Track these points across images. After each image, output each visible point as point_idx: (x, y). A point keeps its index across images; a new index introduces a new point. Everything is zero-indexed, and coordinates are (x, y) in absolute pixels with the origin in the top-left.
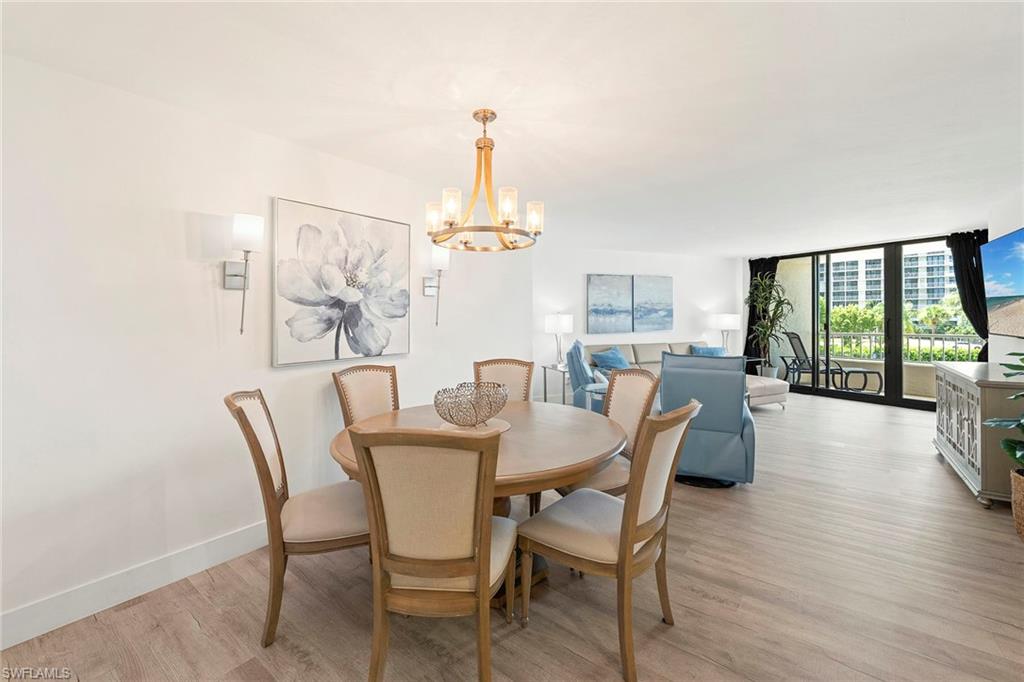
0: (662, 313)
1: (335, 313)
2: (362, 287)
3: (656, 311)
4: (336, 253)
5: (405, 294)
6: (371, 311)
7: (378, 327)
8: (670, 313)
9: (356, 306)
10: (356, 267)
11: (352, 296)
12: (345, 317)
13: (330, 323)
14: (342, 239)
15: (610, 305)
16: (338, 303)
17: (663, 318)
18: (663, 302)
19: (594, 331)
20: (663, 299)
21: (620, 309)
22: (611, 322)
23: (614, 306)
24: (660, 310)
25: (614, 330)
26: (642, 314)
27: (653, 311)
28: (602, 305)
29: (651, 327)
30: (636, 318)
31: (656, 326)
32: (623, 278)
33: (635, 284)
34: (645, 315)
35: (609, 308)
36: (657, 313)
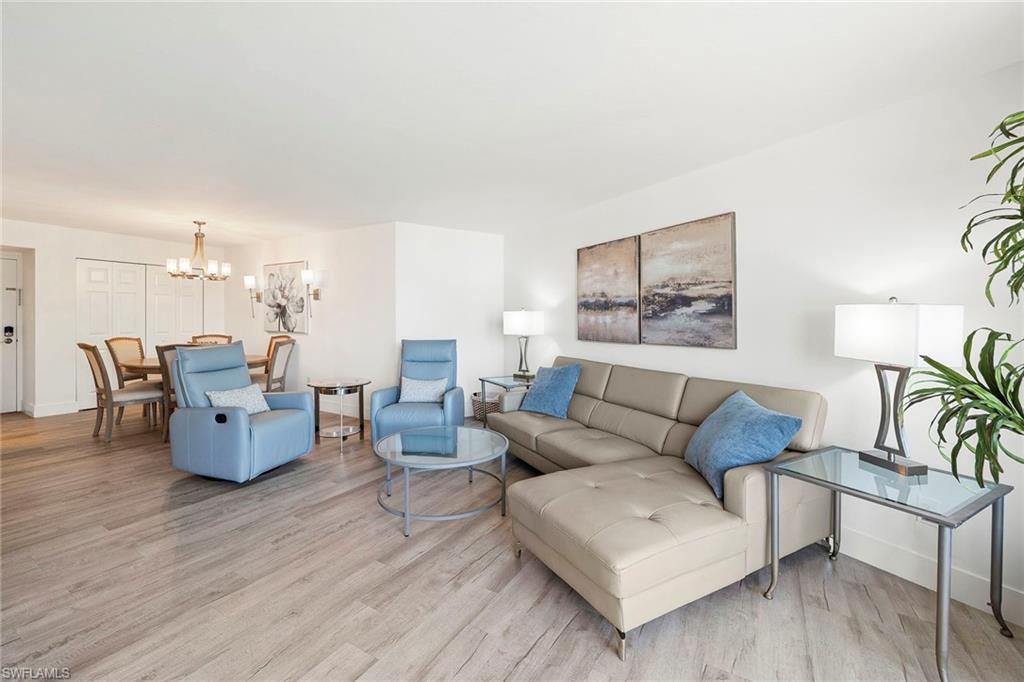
0: (703, 306)
1: (278, 310)
2: (287, 298)
4: (278, 284)
5: (302, 299)
6: (290, 310)
7: (294, 318)
8: (724, 306)
9: (285, 307)
10: (284, 288)
11: (283, 302)
12: (282, 312)
13: (277, 314)
14: (280, 278)
15: (603, 295)
16: (279, 306)
17: (704, 317)
18: (705, 279)
19: (583, 336)
20: (705, 273)
21: (619, 300)
22: (605, 323)
23: (609, 296)
24: (695, 299)
25: (609, 337)
26: (657, 308)
27: (679, 301)
28: (594, 295)
29: (677, 336)
30: (647, 317)
31: (687, 336)
32: (623, 243)
33: (643, 249)
34: (663, 311)
35: (603, 299)
36: (689, 305)
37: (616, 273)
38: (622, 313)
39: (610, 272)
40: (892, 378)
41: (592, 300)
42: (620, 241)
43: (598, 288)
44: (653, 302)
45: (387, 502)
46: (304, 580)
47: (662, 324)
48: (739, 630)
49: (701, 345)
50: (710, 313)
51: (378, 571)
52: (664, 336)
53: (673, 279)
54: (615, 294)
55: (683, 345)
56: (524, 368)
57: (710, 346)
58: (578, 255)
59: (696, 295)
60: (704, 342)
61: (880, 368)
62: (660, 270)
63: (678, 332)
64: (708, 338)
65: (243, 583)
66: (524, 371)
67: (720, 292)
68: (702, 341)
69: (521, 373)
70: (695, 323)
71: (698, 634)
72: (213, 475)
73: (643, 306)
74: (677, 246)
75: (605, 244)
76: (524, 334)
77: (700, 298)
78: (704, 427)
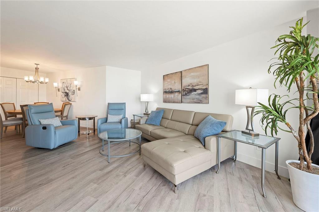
2: (69, 90)
3: (195, 90)
4: (66, 86)
5: (74, 90)
6: (70, 94)
7: (71, 96)
9: (68, 93)
10: (68, 87)
11: (68, 91)
12: (67, 95)
13: (65, 96)
14: (66, 83)
15: (171, 89)
16: (66, 93)
17: (200, 95)
18: (200, 84)
19: (165, 101)
20: (200, 82)
21: (175, 90)
22: (171, 97)
23: (173, 89)
24: (197, 90)
25: (173, 101)
26: (186, 92)
27: (193, 90)
28: (168, 89)
29: (192, 100)
30: (183, 95)
31: (195, 100)
32: (177, 73)
33: (183, 75)
34: (188, 93)
35: (171, 90)
36: (196, 91)
37: (175, 82)
38: (176, 94)
39: (173, 82)
40: (250, 109)
41: (167, 91)
42: (176, 73)
43: (170, 87)
44: (185, 91)
45: (103, 153)
46: (73, 178)
47: (188, 97)
48: (209, 183)
49: (199, 103)
50: (202, 93)
51: (99, 173)
52: (189, 101)
53: (191, 84)
54: (174, 88)
55: (194, 103)
56: (147, 111)
57: (202, 103)
58: (164, 77)
59: (198, 88)
60: (200, 102)
61: (247, 107)
62: (188, 81)
63: (193, 99)
64: (201, 101)
65: (52, 180)
66: (147, 112)
67: (204, 87)
68: (199, 102)
69: (146, 113)
70: (197, 97)
71: (198, 184)
72: (41, 147)
73: (182, 92)
74: (192, 74)
75: (171, 74)
76: (147, 101)
77: (199, 89)
78: (200, 126)
